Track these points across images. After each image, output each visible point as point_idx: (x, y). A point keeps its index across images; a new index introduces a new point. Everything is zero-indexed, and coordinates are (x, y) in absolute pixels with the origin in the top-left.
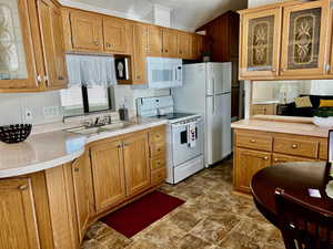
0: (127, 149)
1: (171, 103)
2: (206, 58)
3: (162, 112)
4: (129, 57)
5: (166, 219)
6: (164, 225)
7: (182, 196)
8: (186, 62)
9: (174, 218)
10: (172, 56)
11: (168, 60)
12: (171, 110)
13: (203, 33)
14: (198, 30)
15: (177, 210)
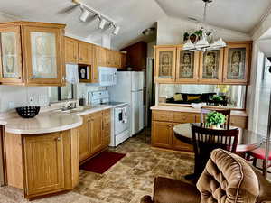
0: (92, 122)
1: (108, 95)
2: (130, 69)
3: (104, 101)
4: (90, 66)
5: (118, 163)
6: (119, 166)
7: (123, 152)
8: (118, 70)
9: (122, 162)
10: (112, 66)
11: (110, 69)
12: (108, 100)
13: (125, 52)
14: (121, 50)
15: (123, 159)
